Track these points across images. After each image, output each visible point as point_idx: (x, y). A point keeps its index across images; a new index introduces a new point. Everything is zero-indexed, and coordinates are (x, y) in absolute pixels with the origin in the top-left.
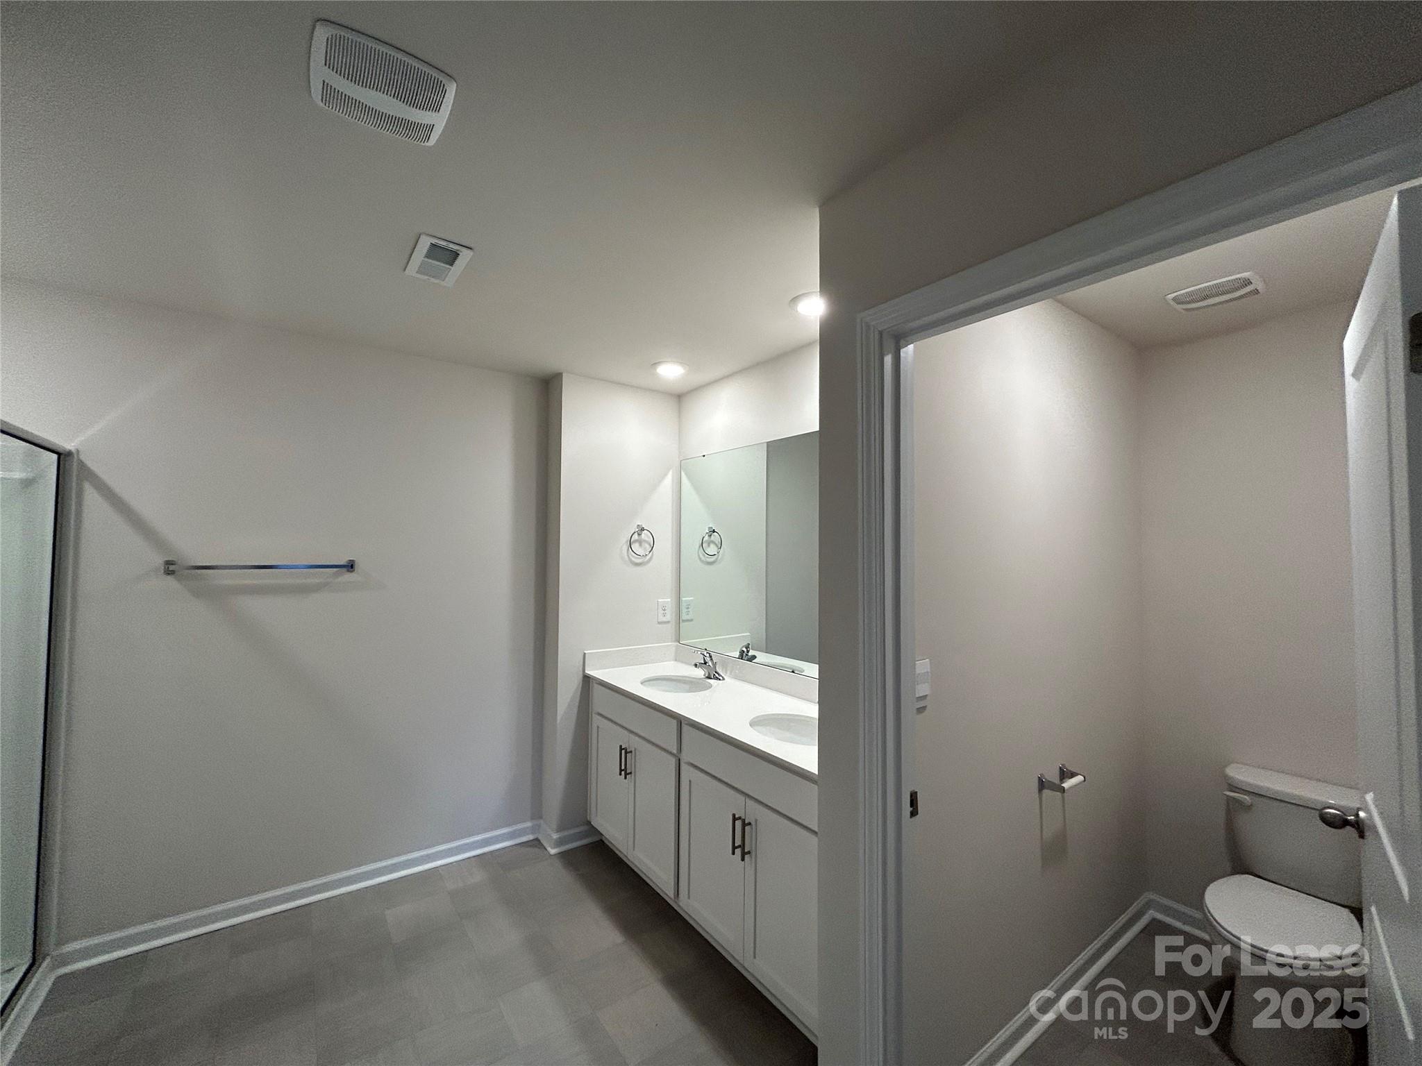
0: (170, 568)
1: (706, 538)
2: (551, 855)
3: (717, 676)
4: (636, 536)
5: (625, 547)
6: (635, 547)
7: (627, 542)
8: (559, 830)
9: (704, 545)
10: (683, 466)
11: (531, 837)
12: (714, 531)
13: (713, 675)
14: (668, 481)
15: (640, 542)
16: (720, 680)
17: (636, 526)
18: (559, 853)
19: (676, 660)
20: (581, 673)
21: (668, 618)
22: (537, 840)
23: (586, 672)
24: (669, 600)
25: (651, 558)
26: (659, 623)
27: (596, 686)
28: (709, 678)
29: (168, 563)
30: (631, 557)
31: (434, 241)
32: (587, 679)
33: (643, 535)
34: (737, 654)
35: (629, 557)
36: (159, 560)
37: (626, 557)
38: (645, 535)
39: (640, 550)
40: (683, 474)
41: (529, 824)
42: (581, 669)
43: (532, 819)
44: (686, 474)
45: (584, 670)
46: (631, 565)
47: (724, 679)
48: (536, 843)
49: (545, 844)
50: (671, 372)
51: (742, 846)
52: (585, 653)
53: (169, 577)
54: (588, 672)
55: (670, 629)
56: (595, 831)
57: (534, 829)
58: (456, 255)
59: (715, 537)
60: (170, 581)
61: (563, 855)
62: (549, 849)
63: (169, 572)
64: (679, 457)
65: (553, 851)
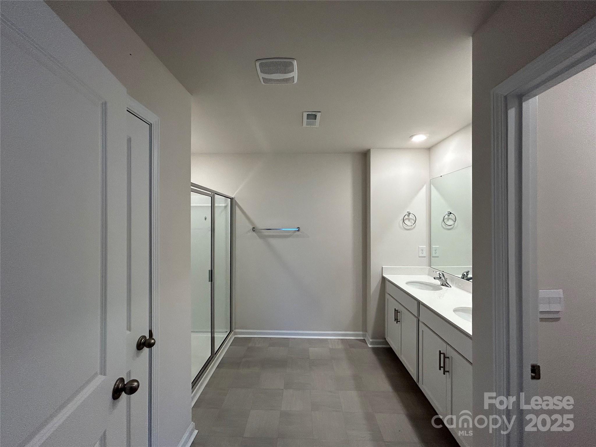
0: (254, 229)
1: (447, 217)
2: (369, 347)
3: (447, 285)
4: (407, 217)
5: (401, 222)
6: (406, 222)
7: (402, 219)
8: (372, 338)
9: (445, 221)
10: (432, 182)
11: (362, 338)
12: (451, 213)
13: (445, 284)
14: (424, 190)
15: (409, 220)
16: (448, 287)
17: (407, 212)
18: (372, 348)
19: (429, 275)
20: (381, 276)
21: (424, 255)
22: (364, 340)
23: (383, 275)
24: (425, 246)
25: (414, 227)
26: (419, 257)
27: (387, 282)
28: (443, 285)
29: (254, 228)
30: (404, 226)
31: (308, 113)
32: (384, 279)
33: (410, 216)
34: (460, 276)
35: (403, 226)
36: (251, 227)
37: (402, 227)
38: (411, 216)
39: (409, 223)
40: (432, 186)
41: (361, 333)
42: (381, 274)
43: (363, 331)
44: (434, 186)
45: (382, 275)
46: (404, 229)
47: (450, 287)
48: (364, 341)
49: (368, 343)
50: (419, 139)
51: (444, 367)
52: (382, 267)
53: (254, 232)
54: (384, 275)
55: (426, 260)
56: (387, 343)
57: (364, 335)
58: (315, 116)
59: (451, 216)
60: (254, 234)
61: (373, 349)
62: (368, 345)
63: (254, 231)
64: (430, 178)
65: (370, 346)
